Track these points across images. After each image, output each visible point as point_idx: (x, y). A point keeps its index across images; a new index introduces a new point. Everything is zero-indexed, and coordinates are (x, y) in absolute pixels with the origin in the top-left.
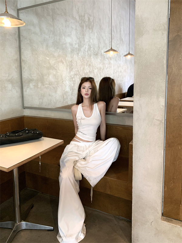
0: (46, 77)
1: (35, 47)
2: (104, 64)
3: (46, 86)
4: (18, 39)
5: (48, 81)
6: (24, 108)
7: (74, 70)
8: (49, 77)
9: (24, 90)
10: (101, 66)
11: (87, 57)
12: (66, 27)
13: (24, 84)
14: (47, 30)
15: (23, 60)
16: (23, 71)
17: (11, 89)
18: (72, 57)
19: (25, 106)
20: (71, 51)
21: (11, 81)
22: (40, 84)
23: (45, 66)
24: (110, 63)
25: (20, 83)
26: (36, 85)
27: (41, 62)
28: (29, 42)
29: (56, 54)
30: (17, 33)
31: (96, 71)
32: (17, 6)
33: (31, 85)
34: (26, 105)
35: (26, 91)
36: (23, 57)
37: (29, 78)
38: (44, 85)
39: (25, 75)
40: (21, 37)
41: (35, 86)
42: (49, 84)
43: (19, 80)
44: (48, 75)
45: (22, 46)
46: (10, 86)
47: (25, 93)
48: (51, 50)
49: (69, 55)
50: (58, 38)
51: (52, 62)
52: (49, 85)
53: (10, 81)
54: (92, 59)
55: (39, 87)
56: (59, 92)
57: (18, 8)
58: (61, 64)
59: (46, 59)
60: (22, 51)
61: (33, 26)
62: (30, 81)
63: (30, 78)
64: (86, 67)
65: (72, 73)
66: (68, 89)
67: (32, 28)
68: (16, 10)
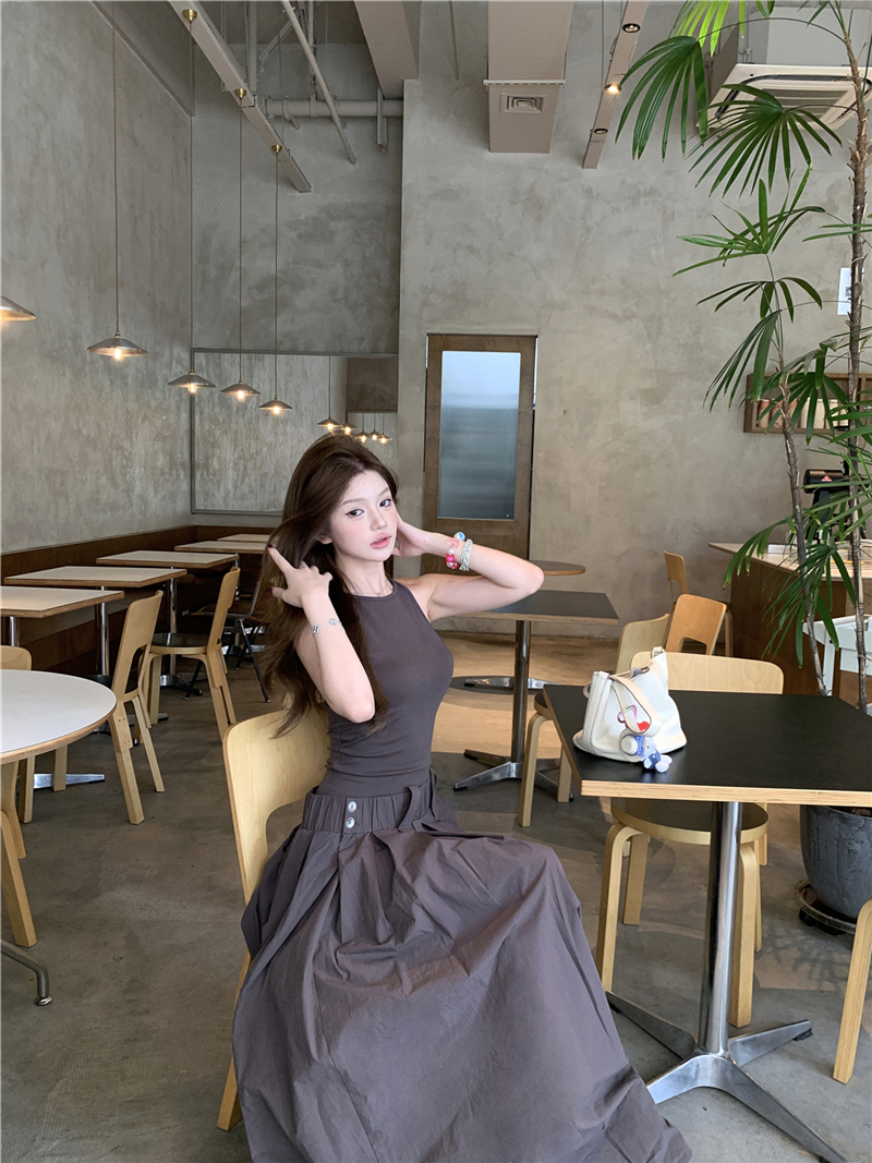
2: (276, 434)
6: (194, 512)
7: (238, 449)
10: (271, 439)
11: (254, 421)
13: (193, 471)
16: (193, 449)
17: (183, 478)
18: (237, 423)
20: (237, 413)
21: (183, 466)
24: (285, 433)
25: (190, 469)
29: (221, 419)
31: (265, 450)
32: (192, 344)
33: (199, 474)
38: (208, 476)
39: (195, 457)
43: (190, 464)
44: (212, 458)
46: (183, 475)
47: (194, 488)
49: (234, 420)
51: (217, 433)
52: (213, 477)
54: (261, 425)
56: (222, 493)
57: (194, 347)
58: (225, 437)
64: (253, 443)
65: (236, 455)
66: (230, 487)
68: (191, 350)
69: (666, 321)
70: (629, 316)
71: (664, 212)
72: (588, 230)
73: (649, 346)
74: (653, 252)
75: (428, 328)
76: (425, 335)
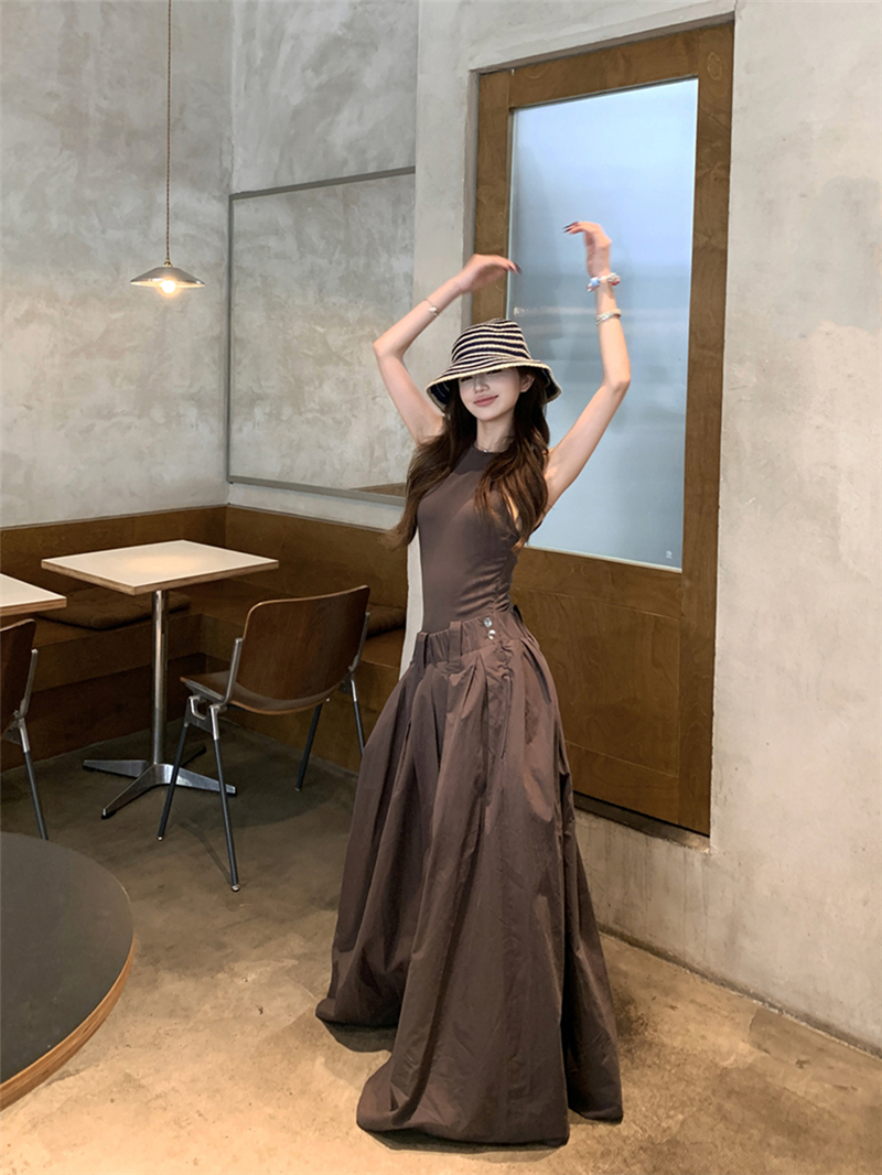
0: (312, 389)
1: (278, 296)
3: (310, 416)
4: (225, 279)
5: (317, 400)
6: (231, 480)
8: (321, 386)
9: (234, 427)
12: (395, 222)
13: (235, 409)
14: (324, 242)
15: (236, 339)
16: (235, 369)
17: (194, 420)
19: (231, 474)
21: (196, 400)
22: (287, 412)
23: (311, 353)
25: (223, 405)
26: (274, 412)
27: (295, 341)
28: (259, 284)
30: (225, 263)
32: (228, 186)
33: (259, 413)
34: (236, 471)
35: (240, 430)
36: (236, 330)
37: (253, 392)
38: (300, 414)
39: (242, 383)
40: (235, 272)
41: (270, 415)
42: (322, 411)
43: (220, 396)
44: (317, 382)
45: (237, 299)
46: (192, 413)
47: (236, 437)
48: (334, 304)
50: (362, 261)
51: (336, 339)
52: (318, 415)
53: (193, 399)
55: (284, 418)
57: (234, 192)
59: (316, 331)
60: (236, 311)
61: (277, 234)
62: (255, 399)
63: (257, 390)
67: (272, 242)
68: (227, 197)
75: (471, 59)
76: (466, 76)
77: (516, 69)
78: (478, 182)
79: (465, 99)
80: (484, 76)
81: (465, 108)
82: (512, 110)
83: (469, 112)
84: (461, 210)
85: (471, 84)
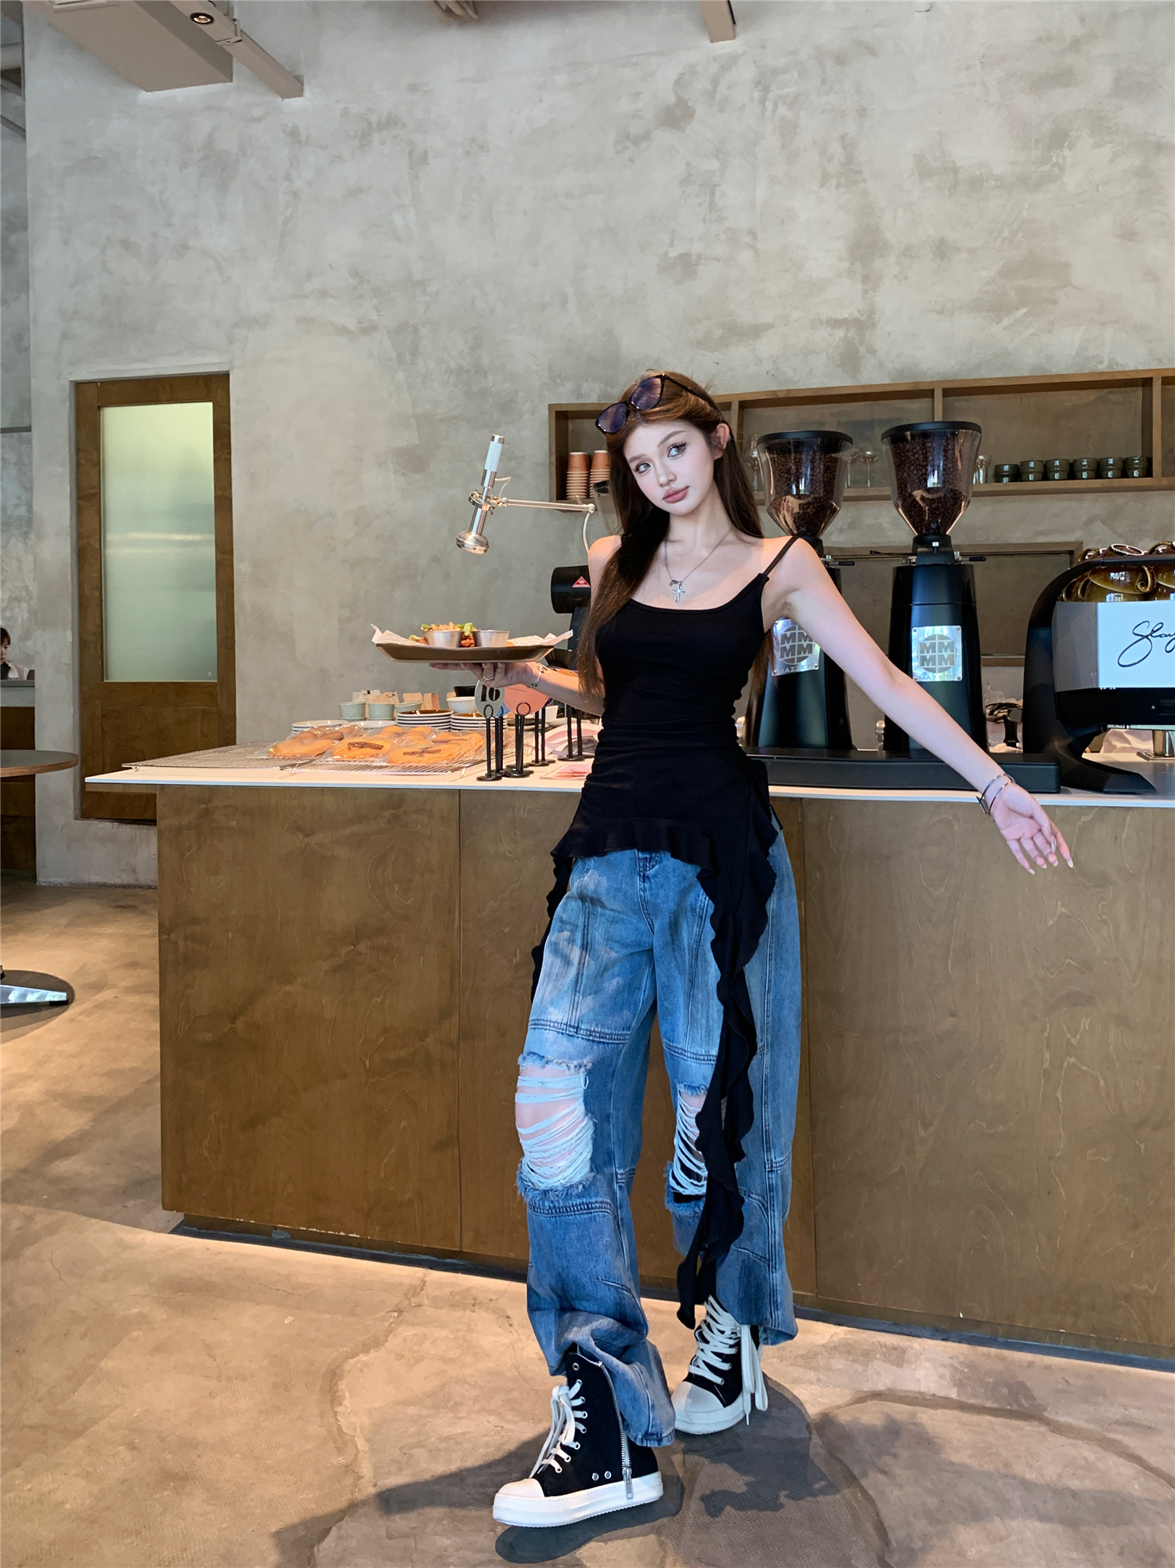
69: (423, 332)
70: (368, 329)
71: (411, 153)
72: (296, 195)
73: (400, 376)
74: (398, 220)
75: (70, 374)
76: (67, 385)
77: (101, 383)
78: (78, 450)
79: (67, 399)
80: (79, 386)
81: (67, 404)
82: (99, 408)
83: (70, 408)
84: (68, 468)
85: (70, 387)
